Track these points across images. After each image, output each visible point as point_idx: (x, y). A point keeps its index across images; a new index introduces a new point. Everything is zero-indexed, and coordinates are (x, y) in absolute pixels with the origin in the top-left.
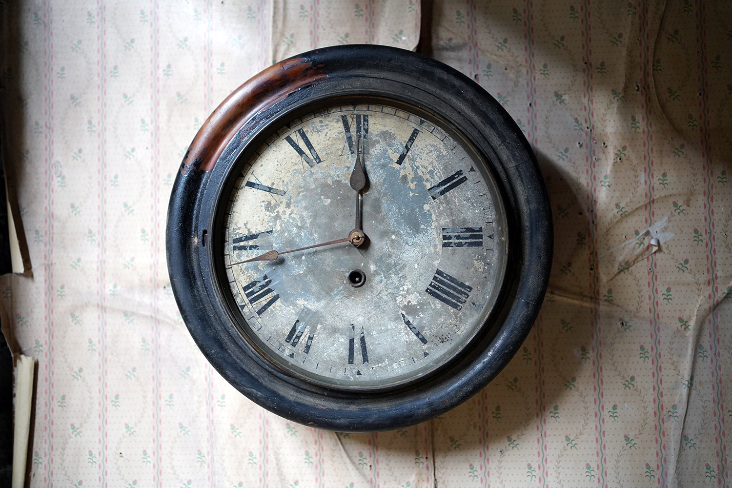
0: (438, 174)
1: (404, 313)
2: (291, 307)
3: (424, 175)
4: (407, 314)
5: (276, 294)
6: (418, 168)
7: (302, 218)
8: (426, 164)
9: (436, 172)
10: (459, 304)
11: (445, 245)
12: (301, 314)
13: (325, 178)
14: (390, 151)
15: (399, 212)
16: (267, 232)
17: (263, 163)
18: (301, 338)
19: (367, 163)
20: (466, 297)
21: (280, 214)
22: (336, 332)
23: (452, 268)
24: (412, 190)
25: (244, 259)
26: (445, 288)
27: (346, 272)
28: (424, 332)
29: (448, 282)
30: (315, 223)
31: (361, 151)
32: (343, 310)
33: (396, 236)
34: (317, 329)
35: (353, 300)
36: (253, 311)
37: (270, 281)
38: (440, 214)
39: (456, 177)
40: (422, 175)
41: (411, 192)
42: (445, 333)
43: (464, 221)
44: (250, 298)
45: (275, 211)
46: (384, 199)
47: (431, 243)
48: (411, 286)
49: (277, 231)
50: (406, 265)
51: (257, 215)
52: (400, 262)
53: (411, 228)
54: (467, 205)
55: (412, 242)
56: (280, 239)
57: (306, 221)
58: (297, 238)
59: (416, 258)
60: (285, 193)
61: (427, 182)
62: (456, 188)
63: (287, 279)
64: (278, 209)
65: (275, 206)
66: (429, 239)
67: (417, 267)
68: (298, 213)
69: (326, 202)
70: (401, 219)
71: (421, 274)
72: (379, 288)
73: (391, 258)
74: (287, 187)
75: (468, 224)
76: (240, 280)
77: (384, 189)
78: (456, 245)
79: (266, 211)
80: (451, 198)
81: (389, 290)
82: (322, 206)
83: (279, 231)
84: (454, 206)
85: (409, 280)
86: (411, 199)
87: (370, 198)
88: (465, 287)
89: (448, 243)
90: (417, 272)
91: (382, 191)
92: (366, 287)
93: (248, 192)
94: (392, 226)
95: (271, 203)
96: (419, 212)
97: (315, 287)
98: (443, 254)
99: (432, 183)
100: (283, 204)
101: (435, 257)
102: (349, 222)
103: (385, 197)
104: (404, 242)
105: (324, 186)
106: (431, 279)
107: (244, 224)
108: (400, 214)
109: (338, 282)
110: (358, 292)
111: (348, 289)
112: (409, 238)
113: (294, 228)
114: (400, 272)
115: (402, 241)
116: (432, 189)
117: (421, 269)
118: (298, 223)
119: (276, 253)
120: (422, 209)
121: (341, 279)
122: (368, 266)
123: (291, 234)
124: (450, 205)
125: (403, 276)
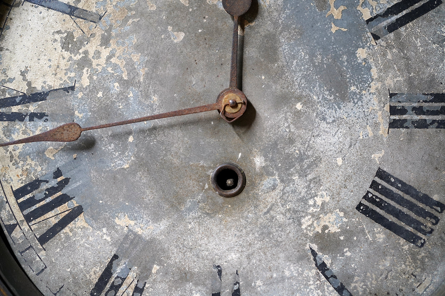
1: (315, 247)
2: (105, 230)
4: (321, 249)
5: (76, 205)
7: (130, 64)
10: (419, 234)
11: (393, 124)
12: (122, 243)
15: (312, 61)
16: (66, 90)
18: (121, 290)
20: (434, 221)
21: (90, 56)
22: (187, 281)
23: (406, 167)
24: (336, 22)
25: (17, 137)
26: (392, 203)
27: (210, 168)
28: (353, 285)
29: (400, 193)
30: (154, 75)
32: (201, 239)
33: (304, 104)
34: (151, 273)
35: (221, 220)
36: (30, 236)
37: (66, 181)
38: (386, 68)
41: (333, 25)
42: (392, 289)
43: (431, 81)
44: (26, 212)
45: (81, 51)
46: (284, 35)
47: (368, 119)
48: (329, 198)
49: (84, 89)
50: (321, 159)
51: (46, 57)
52: (310, 153)
53: (333, 90)
54: (440, 52)
55: (334, 117)
56: (88, 103)
57: (137, 70)
58: (119, 103)
59: (340, 146)
60: (100, 19)
61: (365, 7)
62: (418, 19)
63: (98, 178)
64: (86, 48)
65: (81, 41)
66: (364, 111)
67: (341, 164)
68: (124, 56)
69: (176, 38)
70: (315, 73)
71: (349, 176)
72: (270, 200)
73: (293, 145)
74: (105, 6)
75: (438, 86)
76: (9, 177)
77: (284, 17)
78: (416, 125)
79: (62, 49)
80: (409, 38)
81: (289, 205)
82: (168, 45)
83: (86, 88)
84: (414, 52)
85: (326, 187)
86: (333, 38)
87: (258, 32)
88: (432, 203)
89: (399, 120)
90: (340, 172)
91: (280, 20)
92: (245, 198)
93: (30, 12)
94: (297, 87)
95: (73, 35)
96: (348, 62)
97: (150, 195)
98: (390, 140)
99: (373, 9)
100: (96, 38)
101: (375, 146)
102: (218, 76)
103: (285, 31)
104: (318, 116)
105: (173, 7)
106: (367, 186)
107: (20, 73)
108: (311, 65)
109: (194, 187)
110: (230, 206)
111: (211, 199)
112: (328, 110)
113: (115, 84)
114: (310, 171)
115: (315, 114)
116: (374, 21)
117: (349, 166)
118: (122, 75)
119: (78, 128)
120: (353, 57)
121: (198, 182)
122: (251, 158)
123: (109, 94)
124: (405, 51)
125: (315, 179)
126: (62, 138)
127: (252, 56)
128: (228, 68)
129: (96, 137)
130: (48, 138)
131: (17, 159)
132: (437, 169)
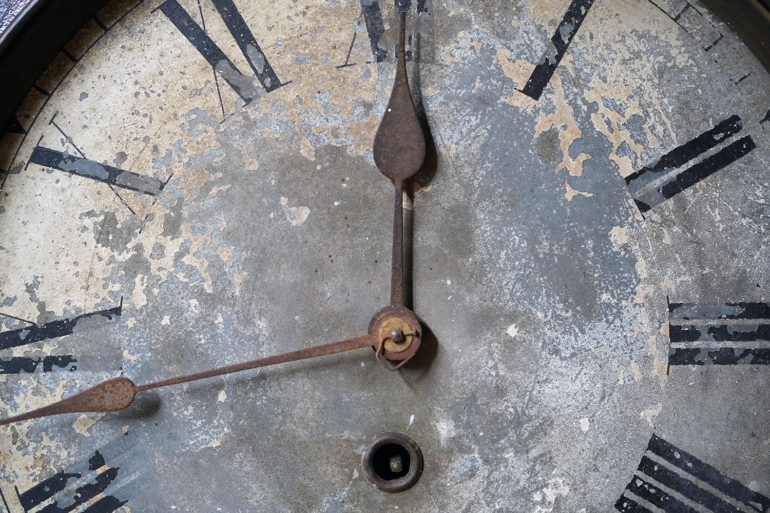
0: (659, 129)
3: (612, 131)
6: (593, 107)
7: (216, 266)
8: (620, 97)
9: (651, 122)
11: (676, 358)
13: (292, 139)
14: (503, 54)
15: (533, 251)
16: (104, 313)
17: (87, 87)
19: (429, 91)
21: (146, 254)
23: (701, 432)
24: (572, 181)
25: (27, 402)
26: (678, 496)
27: (361, 442)
29: (691, 477)
30: (259, 283)
31: (409, 53)
33: (522, 326)
37: (112, 474)
38: (663, 259)
39: (717, 138)
40: (606, 132)
41: (568, 188)
43: (739, 282)
45: (129, 246)
46: (483, 207)
47: (632, 350)
48: (567, 488)
49: (137, 311)
50: (552, 422)
51: (69, 258)
52: (533, 412)
53: (570, 301)
54: (754, 231)
55: (573, 348)
56: (145, 336)
57: (229, 276)
58: (200, 334)
59: (584, 398)
60: (162, 188)
61: (623, 155)
62: (715, 174)
63: (167, 467)
64: (138, 239)
65: (129, 228)
66: (625, 337)
67: (587, 429)
68: (206, 252)
69: (295, 217)
70: (538, 273)
71: (601, 450)
72: (465, 495)
73: (504, 399)
74: (169, 165)
75: (753, 290)
76: (11, 471)
77: (482, 176)
78: (715, 358)
79: (98, 243)
80: (700, 208)
81: (499, 502)
82: (281, 229)
83: (141, 310)
84: (709, 231)
85: (562, 469)
86: (569, 210)
87: (438, 203)
88: (746, 496)
89: (687, 350)
90: (587, 444)
91: (475, 181)
92: (424, 492)
93: (39, 182)
94: (508, 297)
95: (115, 218)
96: (595, 251)
97: (258, 492)
98: (671, 385)
99: (637, 158)
100: (156, 222)
101: (645, 396)
102: (370, 282)
103: (485, 201)
104: (546, 347)
105: (288, 163)
106: (633, 467)
107: (25, 288)
108: (532, 258)
109: (334, 476)
110: (397, 507)
111: (365, 496)
112: (563, 335)
113: (191, 301)
114: (534, 443)
115: (540, 344)
116: (638, 178)
117: (601, 433)
118: (203, 285)
119: (129, 386)
120: (604, 243)
121: (341, 467)
122: (431, 424)
123: (181, 319)
124: (694, 230)
125: (543, 456)
126: (102, 406)
127: (429, 246)
128: (387, 266)
129: (161, 395)
130: (77, 407)
131: (25, 439)
132: (754, 436)
